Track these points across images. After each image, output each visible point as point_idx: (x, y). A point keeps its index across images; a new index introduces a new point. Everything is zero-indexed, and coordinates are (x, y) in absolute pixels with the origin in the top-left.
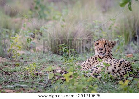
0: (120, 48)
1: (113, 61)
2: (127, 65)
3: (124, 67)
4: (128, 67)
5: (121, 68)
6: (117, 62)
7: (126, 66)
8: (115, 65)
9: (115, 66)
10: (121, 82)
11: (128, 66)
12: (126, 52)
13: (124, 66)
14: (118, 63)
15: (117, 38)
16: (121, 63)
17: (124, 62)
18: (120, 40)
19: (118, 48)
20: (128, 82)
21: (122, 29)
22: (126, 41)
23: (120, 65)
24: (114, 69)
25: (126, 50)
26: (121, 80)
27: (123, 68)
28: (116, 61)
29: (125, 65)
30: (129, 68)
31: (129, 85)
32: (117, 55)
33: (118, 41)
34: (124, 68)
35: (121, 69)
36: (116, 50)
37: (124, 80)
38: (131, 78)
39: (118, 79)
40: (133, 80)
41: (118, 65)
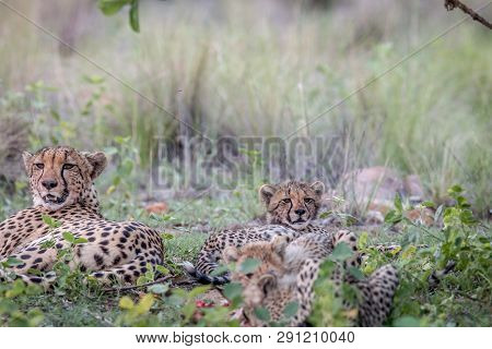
0: (123, 181)
1: (97, 226)
2: (146, 241)
4: (153, 249)
5: (127, 251)
6: (111, 231)
7: (144, 245)
8: (104, 239)
9: (106, 243)
10: (125, 302)
11: (152, 244)
12: (143, 195)
13: (137, 243)
14: (116, 232)
15: (113, 144)
17: (138, 232)
18: (122, 153)
19: (117, 181)
20: (152, 302)
21: (129, 117)
22: (144, 155)
23: (123, 240)
24: (101, 254)
25: (143, 187)
26: (124, 292)
28: (108, 225)
29: (141, 240)
30: (153, 253)
31: (153, 311)
32: (112, 205)
33: (116, 157)
34: (138, 251)
35: (125, 256)
36: (109, 185)
37: (137, 295)
38: (162, 288)
39: (114, 290)
40: (168, 294)
41: (117, 242)
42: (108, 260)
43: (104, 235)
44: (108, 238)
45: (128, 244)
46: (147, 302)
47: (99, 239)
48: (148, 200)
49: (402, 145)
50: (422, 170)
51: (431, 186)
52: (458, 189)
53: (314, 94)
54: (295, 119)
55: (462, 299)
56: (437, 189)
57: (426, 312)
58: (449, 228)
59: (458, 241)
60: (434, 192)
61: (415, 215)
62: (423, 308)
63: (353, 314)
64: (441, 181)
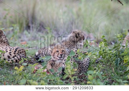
0: (15, 36)
1: (8, 48)
2: (21, 52)
3: (19, 53)
4: (23, 54)
5: (16, 55)
6: (12, 49)
7: (20, 53)
8: (10, 51)
9: (11, 52)
10: (16, 68)
11: (23, 53)
12: (20, 40)
13: (19, 52)
14: (13, 50)
15: (12, 27)
16: (16, 50)
17: (19, 49)
18: (14, 29)
19: (13, 36)
20: (23, 68)
21: (16, 19)
22: (20, 29)
23: (15, 52)
24: (9, 55)
25: (20, 38)
26: (16, 65)
27: (18, 54)
28: (11, 48)
29: (20, 51)
30: (23, 55)
31: (24, 70)
32: (12, 43)
36: (11, 37)
37: (19, 66)
38: (25, 64)
39: (13, 65)
40: (27, 66)
41: (14, 52)
42: (11, 57)
43: (10, 50)
44: (11, 51)
46: (22, 68)
47: (9, 51)
48: (22, 41)
50: (93, 32)
51: (96, 36)
53: (65, 12)
54: (60, 19)
55: (104, 66)
57: (95, 69)
58: (101, 47)
59: (103, 50)
60: (97, 38)
61: (92, 44)
62: (94, 68)
63: (76, 70)
64: (99, 35)
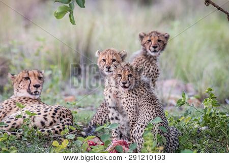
0: (54, 87)
1: (42, 108)
2: (65, 115)
3: (61, 117)
4: (68, 118)
5: (56, 119)
6: (48, 110)
7: (64, 117)
8: (45, 114)
9: (46, 116)
10: (55, 143)
11: (68, 116)
12: (63, 93)
13: (60, 115)
14: (51, 110)
15: (50, 69)
16: (56, 112)
17: (61, 110)
18: (54, 73)
19: (51, 87)
20: (68, 143)
21: (57, 57)
22: (64, 74)
23: (54, 114)
24: (44, 121)
25: (63, 89)
26: (55, 139)
27: (59, 119)
28: (47, 107)
29: (62, 114)
30: (68, 120)
31: (68, 147)
32: (48, 98)
33: (51, 76)
34: (61, 119)
35: (55, 122)
36: (47, 88)
37: (61, 140)
38: (72, 136)
39: (50, 137)
40: (75, 139)
41: (52, 115)
42: (47, 123)
43: (45, 112)
44: (47, 113)
45: (57, 116)
46: (65, 143)
47: (43, 114)
48: (66, 95)
49: (184, 69)
50: (194, 81)
51: (198, 88)
52: (211, 90)
55: (212, 141)
56: (201, 90)
57: (196, 147)
58: (206, 108)
59: (211, 114)
60: (199, 91)
61: (191, 102)
62: (194, 145)
63: (162, 148)
64: (203, 86)
